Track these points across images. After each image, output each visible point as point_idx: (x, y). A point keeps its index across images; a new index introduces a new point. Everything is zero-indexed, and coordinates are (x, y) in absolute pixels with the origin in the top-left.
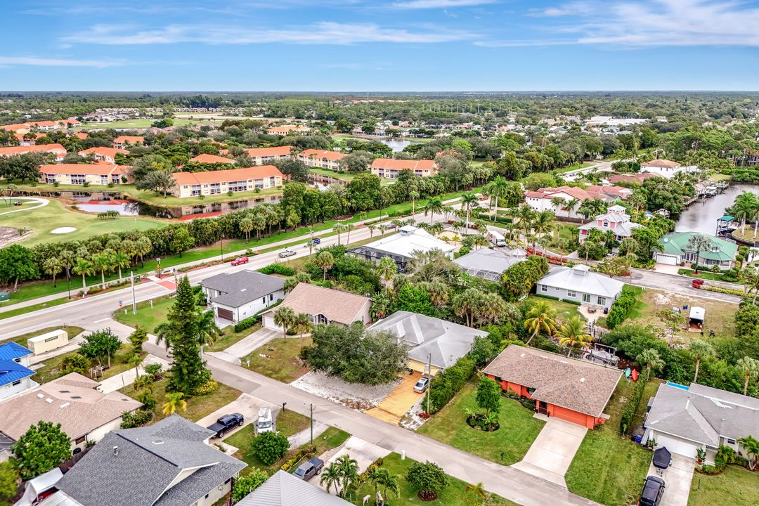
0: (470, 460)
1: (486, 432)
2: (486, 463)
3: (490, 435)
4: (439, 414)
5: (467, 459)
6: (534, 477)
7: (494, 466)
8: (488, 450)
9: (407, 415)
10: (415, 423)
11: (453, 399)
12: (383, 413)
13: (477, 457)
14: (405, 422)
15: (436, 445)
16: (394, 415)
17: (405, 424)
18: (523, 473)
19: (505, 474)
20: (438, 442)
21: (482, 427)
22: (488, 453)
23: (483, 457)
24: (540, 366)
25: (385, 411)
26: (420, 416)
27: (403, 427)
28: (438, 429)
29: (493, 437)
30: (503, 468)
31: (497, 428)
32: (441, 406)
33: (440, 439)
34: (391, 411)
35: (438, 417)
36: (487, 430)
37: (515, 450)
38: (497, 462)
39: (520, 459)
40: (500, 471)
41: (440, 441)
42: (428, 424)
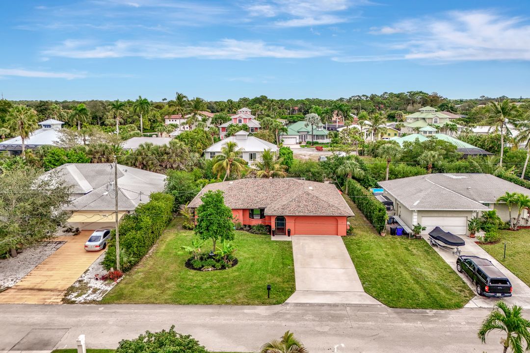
0: (219, 314)
1: (223, 271)
2: (248, 310)
3: (231, 272)
4: (139, 268)
5: (213, 315)
6: (329, 305)
7: (262, 310)
8: (239, 292)
9: (77, 285)
10: (95, 291)
11: (154, 247)
12: (28, 292)
13: (229, 306)
14: (75, 294)
15: (146, 311)
16: (51, 290)
17: (76, 297)
18: (311, 305)
19: (288, 316)
20: (149, 306)
21: (214, 266)
22: (240, 295)
23: (237, 304)
24: (258, 186)
25: (31, 289)
26: (104, 278)
27: (73, 302)
28: (144, 288)
29: (237, 273)
30: (278, 308)
31: (236, 262)
32: (139, 256)
33: (152, 300)
34: (42, 287)
35: (137, 272)
36: (223, 267)
37: (279, 279)
38: (264, 304)
39: (293, 290)
40: (277, 315)
41: (153, 303)
42: (122, 286)
